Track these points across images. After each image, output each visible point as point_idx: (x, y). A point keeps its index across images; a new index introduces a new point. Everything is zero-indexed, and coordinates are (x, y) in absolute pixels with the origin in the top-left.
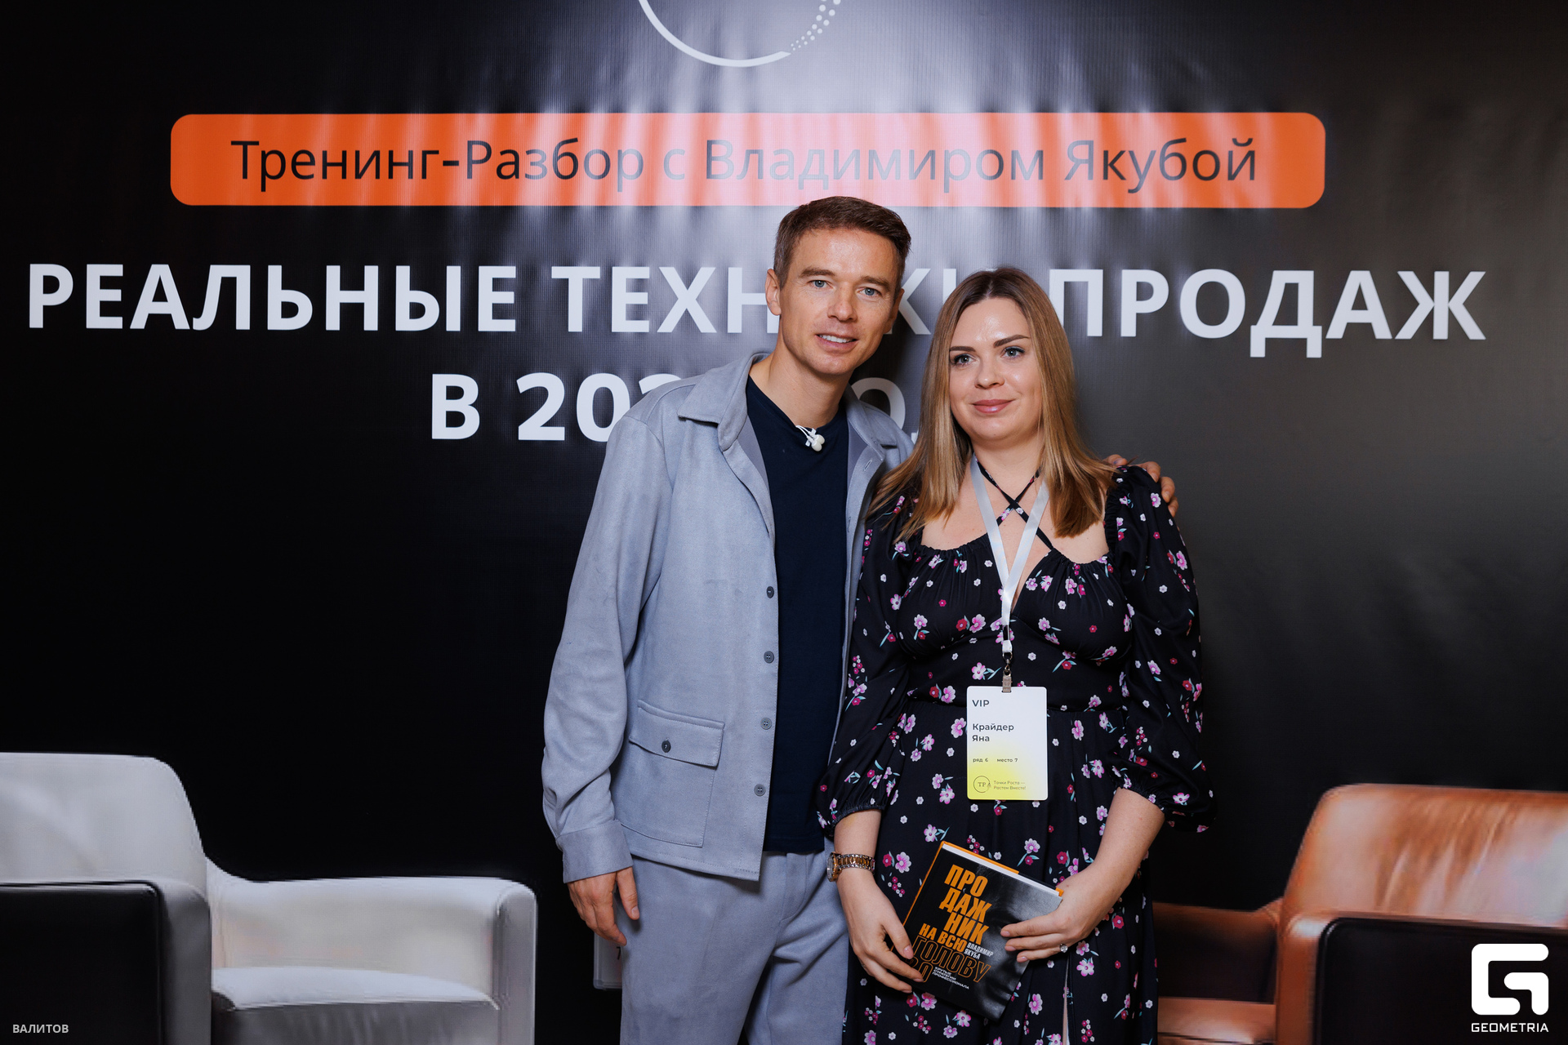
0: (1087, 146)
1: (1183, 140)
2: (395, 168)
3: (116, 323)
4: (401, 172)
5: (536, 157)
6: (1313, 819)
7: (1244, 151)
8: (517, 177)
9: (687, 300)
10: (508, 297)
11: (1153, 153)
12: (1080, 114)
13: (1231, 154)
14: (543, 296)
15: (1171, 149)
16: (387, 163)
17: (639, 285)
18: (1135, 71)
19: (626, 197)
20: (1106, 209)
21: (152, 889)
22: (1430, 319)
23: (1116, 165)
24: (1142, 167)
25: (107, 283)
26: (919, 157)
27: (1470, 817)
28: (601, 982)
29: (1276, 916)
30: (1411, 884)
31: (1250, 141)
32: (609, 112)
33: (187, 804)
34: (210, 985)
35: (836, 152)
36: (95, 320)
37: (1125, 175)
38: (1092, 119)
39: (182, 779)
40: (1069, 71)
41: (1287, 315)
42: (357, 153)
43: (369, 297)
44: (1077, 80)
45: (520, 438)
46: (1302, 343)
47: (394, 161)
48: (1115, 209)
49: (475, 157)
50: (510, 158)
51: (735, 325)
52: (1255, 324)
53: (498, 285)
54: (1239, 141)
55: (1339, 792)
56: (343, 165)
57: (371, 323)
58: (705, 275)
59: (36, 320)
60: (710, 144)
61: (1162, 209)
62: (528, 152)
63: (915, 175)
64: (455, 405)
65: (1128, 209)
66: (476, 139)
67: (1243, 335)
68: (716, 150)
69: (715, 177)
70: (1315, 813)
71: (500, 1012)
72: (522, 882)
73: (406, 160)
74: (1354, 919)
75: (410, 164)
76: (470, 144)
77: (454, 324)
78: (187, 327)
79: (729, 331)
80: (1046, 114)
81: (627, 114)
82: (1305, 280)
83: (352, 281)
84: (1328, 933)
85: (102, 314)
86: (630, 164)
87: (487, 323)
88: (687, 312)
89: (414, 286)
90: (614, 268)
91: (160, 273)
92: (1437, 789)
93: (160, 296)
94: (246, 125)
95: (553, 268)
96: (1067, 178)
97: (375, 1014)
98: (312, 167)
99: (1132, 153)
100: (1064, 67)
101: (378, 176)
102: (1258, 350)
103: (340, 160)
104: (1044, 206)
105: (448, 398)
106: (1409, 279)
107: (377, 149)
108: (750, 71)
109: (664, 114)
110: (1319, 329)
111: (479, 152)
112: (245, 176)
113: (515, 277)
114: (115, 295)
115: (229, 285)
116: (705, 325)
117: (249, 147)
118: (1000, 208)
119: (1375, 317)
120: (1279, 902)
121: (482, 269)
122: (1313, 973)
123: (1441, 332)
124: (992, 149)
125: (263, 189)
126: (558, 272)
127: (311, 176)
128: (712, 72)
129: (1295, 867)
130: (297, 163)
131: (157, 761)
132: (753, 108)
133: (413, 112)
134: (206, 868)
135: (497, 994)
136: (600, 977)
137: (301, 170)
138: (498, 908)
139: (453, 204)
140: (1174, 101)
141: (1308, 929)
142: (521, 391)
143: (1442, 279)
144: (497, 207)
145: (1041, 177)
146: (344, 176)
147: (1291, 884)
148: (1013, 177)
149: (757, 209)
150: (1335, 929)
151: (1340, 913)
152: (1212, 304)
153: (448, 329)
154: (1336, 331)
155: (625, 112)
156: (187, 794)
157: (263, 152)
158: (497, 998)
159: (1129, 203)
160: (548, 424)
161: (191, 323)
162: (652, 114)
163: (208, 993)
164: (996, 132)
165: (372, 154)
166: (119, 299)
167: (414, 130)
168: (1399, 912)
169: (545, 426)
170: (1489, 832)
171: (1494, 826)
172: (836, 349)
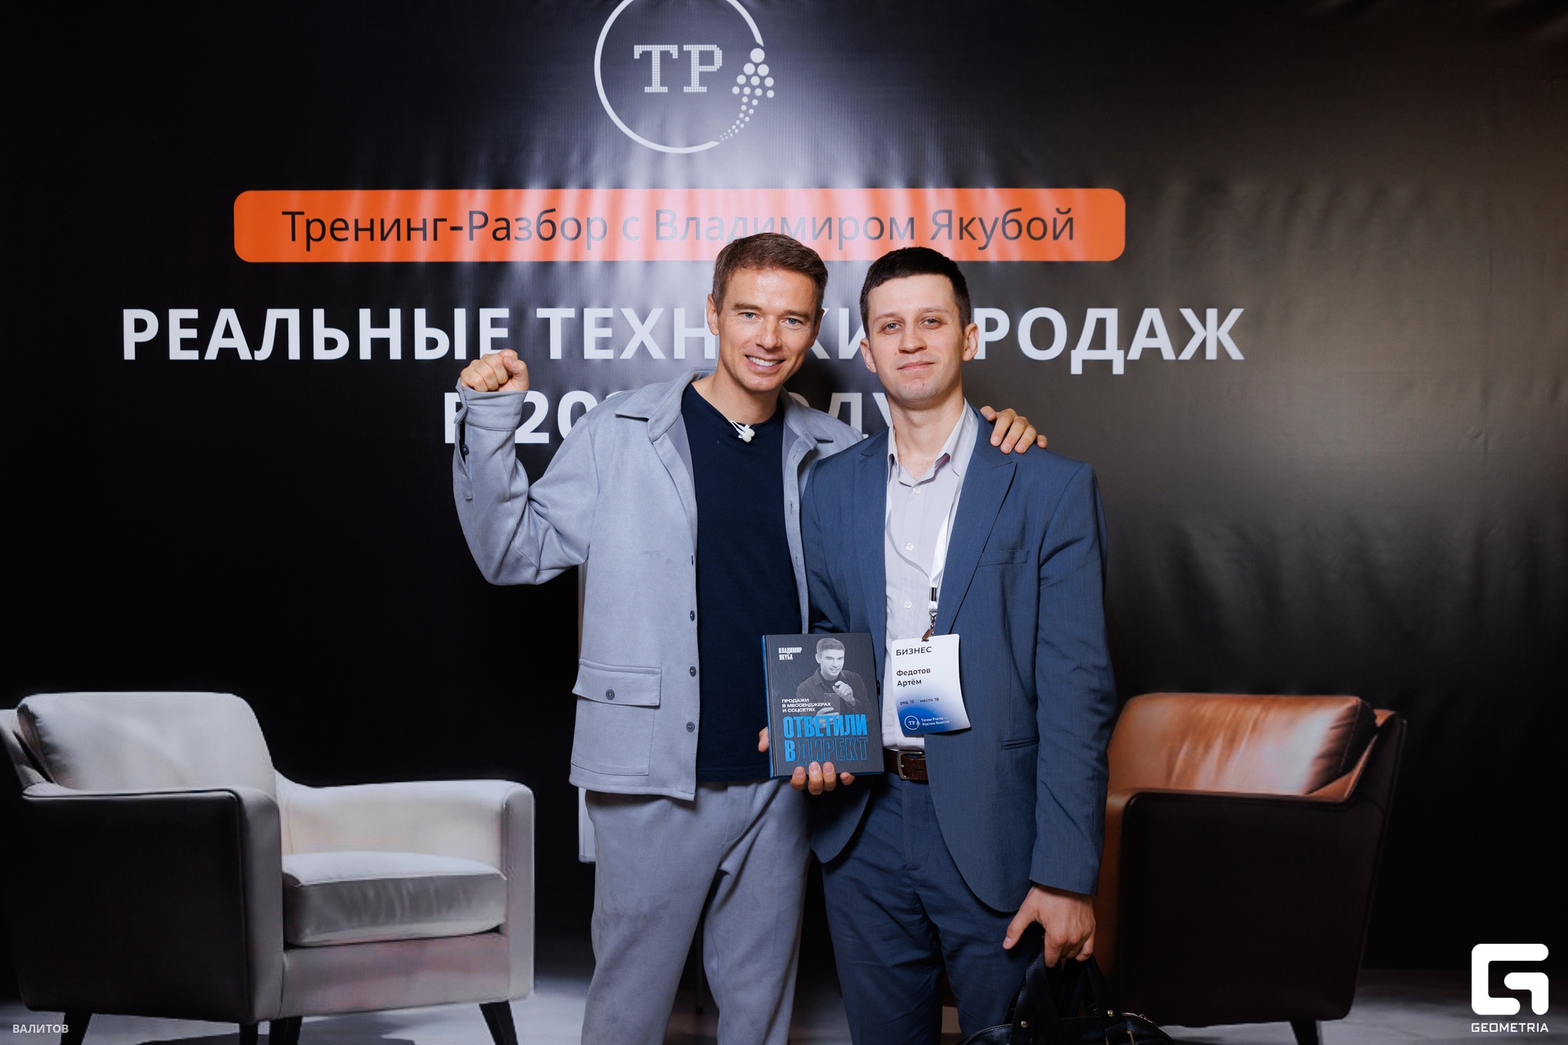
0: (947, 214)
1: (1019, 210)
2: (412, 232)
3: (193, 355)
4: (417, 236)
5: (523, 224)
7: (1065, 218)
8: (509, 239)
9: (642, 334)
10: (503, 333)
11: (996, 220)
12: (942, 189)
13: (1055, 220)
14: (530, 331)
15: (1010, 217)
16: (406, 229)
17: (605, 323)
18: (982, 157)
19: (594, 254)
21: (231, 795)
22: (1203, 345)
23: (969, 228)
24: (989, 230)
25: (185, 323)
26: (820, 223)
27: (1234, 716)
28: (584, 857)
30: (1192, 766)
31: (1069, 210)
32: (580, 188)
33: (260, 729)
34: (281, 867)
35: (756, 219)
36: (176, 353)
37: (975, 235)
38: (950, 193)
39: (255, 710)
40: (933, 156)
41: (1098, 342)
42: (382, 221)
43: (393, 333)
44: (939, 164)
46: (1109, 363)
47: (412, 226)
48: (968, 262)
49: (475, 224)
50: (504, 224)
51: (680, 353)
52: (1074, 348)
53: (495, 323)
54: (1061, 210)
56: (371, 230)
57: (395, 353)
58: (656, 314)
59: (129, 354)
60: (658, 213)
61: (1006, 262)
62: (517, 220)
63: (816, 237)
65: (978, 262)
66: (476, 210)
67: (1064, 358)
68: (664, 218)
69: (662, 238)
70: (1121, 715)
71: (508, 881)
72: (522, 783)
73: (422, 226)
74: (1150, 793)
75: (424, 229)
76: (471, 213)
77: (460, 352)
78: (251, 358)
79: (675, 357)
80: (915, 189)
81: (594, 190)
82: (1111, 315)
83: (380, 321)
84: (1131, 804)
85: (183, 348)
86: (596, 229)
88: (642, 343)
89: (430, 323)
90: (585, 309)
91: (227, 316)
92: (1210, 695)
93: (228, 333)
94: (294, 199)
95: (538, 310)
96: (933, 238)
97: (411, 886)
98: (346, 232)
99: (981, 220)
100: (929, 153)
101: (399, 239)
102: (1076, 369)
103: (369, 227)
106: (1188, 314)
107: (398, 218)
108: (689, 156)
109: (623, 190)
110: (1122, 352)
111: (478, 220)
112: (294, 239)
113: (508, 316)
114: (192, 333)
115: (282, 325)
116: (656, 353)
117: (297, 216)
119: (1163, 343)
121: (482, 311)
123: (1211, 354)
124: (874, 216)
125: (308, 249)
126: (542, 313)
127: (346, 239)
128: (660, 156)
130: (334, 229)
131: (235, 697)
133: (426, 188)
134: (275, 777)
135: (504, 868)
136: (584, 853)
137: (336, 233)
138: (504, 802)
139: (459, 260)
141: (1118, 802)
143: (1212, 314)
144: (493, 263)
145: (913, 237)
146: (372, 239)
148: (891, 238)
149: (695, 263)
150: (1136, 801)
151: (1140, 789)
152: (1042, 334)
153: (456, 358)
154: (1135, 354)
155: (592, 188)
156: (259, 721)
157: (308, 220)
158: (505, 871)
159: (979, 257)
160: (536, 431)
161: (253, 355)
162: (613, 190)
163: (280, 874)
164: (878, 204)
165: (394, 220)
166: (196, 337)
167: (427, 202)
168: (1183, 787)
169: (533, 432)
170: (1247, 726)
171: (1252, 722)
172: (763, 370)
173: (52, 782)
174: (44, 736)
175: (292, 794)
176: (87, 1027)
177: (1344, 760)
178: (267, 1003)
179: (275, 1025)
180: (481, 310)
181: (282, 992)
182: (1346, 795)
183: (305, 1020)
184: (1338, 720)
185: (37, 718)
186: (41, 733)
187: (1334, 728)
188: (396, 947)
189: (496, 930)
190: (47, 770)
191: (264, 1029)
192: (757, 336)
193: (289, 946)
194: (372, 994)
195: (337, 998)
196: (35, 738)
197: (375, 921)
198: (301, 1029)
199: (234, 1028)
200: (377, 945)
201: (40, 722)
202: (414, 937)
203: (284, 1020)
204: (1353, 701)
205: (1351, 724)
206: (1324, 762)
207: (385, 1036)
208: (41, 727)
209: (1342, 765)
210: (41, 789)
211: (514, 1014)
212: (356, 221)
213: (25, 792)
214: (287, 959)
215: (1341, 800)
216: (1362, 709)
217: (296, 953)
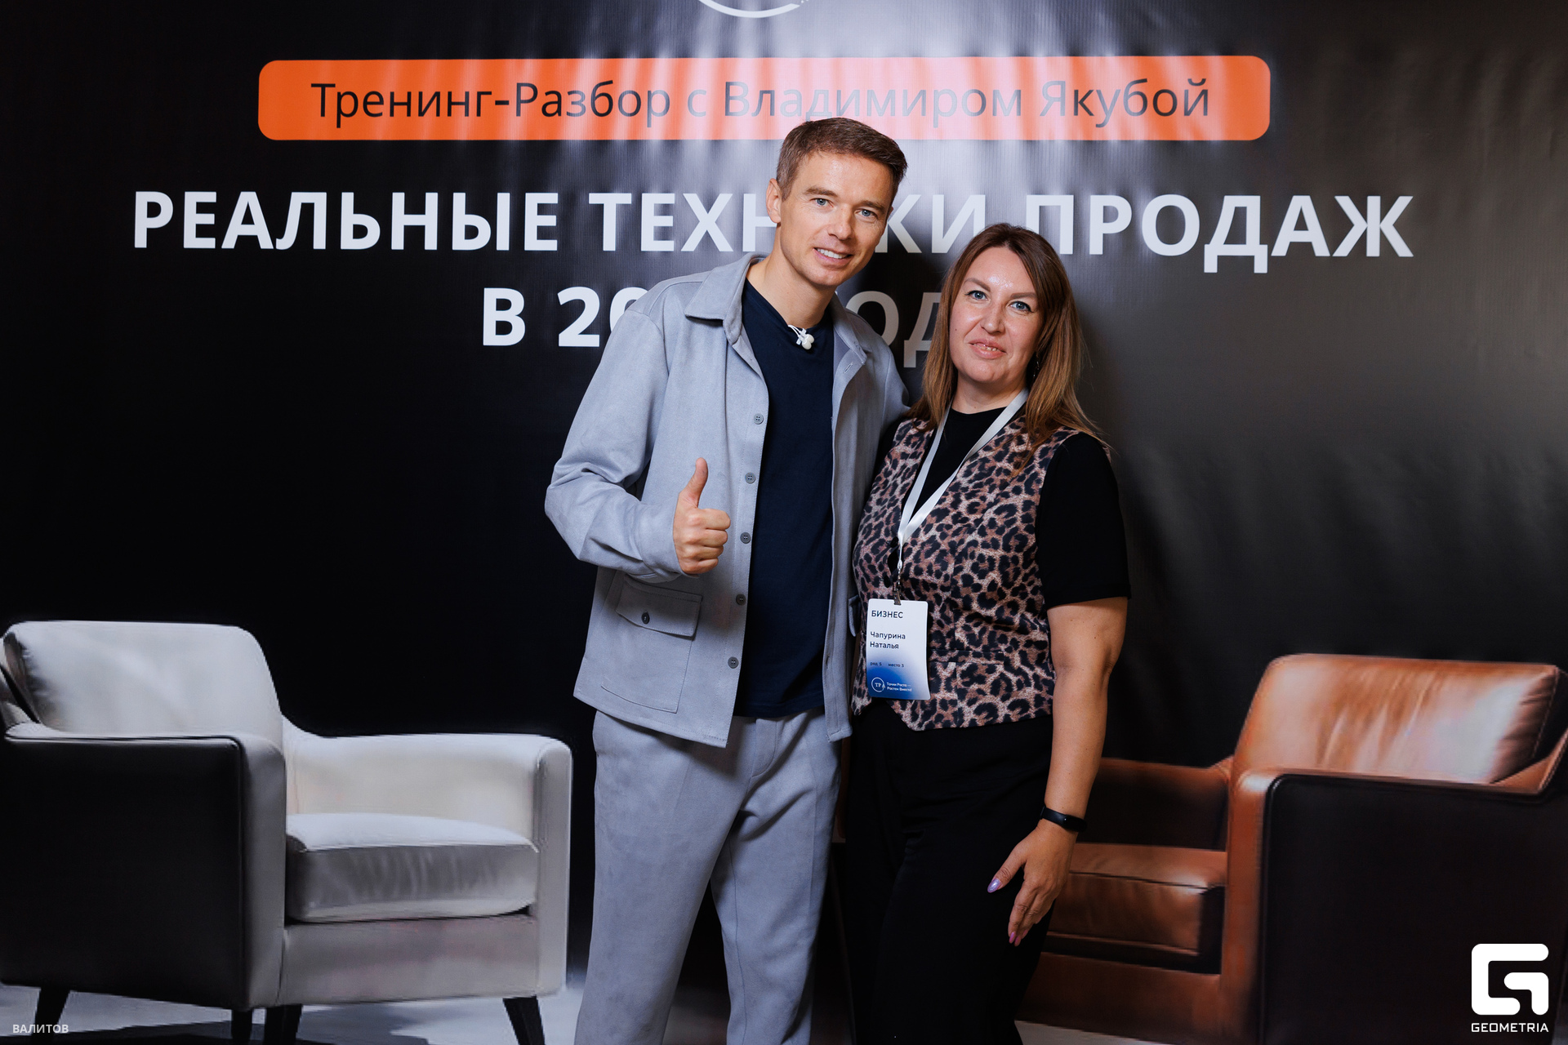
0: (1060, 86)
1: (1144, 81)
2: (453, 107)
3: (209, 243)
4: (458, 111)
5: (576, 97)
6: (1260, 686)
7: (1199, 89)
8: (560, 115)
9: (708, 223)
10: (550, 221)
11: (1118, 92)
12: (1053, 57)
13: (1187, 92)
14: (581, 219)
15: (1134, 88)
16: (447, 103)
17: (665, 210)
18: (1101, 20)
19: (655, 132)
20: (1076, 141)
21: (235, 744)
22: (1363, 239)
23: (1085, 102)
24: (1108, 107)
25: (202, 208)
26: (912, 97)
27: (1400, 684)
29: (1227, 772)
30: (1348, 745)
31: (1203, 81)
32: (640, 57)
33: (267, 668)
34: (285, 829)
35: (839, 92)
36: (191, 241)
37: (1093, 112)
38: (1064, 62)
39: (262, 645)
40: (1044, 20)
41: (1237, 235)
42: (421, 94)
43: (429, 220)
44: (1051, 28)
45: (560, 345)
46: (1250, 260)
47: (453, 100)
48: (1084, 141)
49: (523, 97)
50: (554, 98)
51: (749, 245)
52: (1208, 243)
53: (543, 209)
54: (1194, 81)
55: (1284, 661)
56: (408, 104)
57: (431, 243)
58: (723, 200)
59: (141, 241)
60: (728, 85)
61: (1126, 141)
62: (570, 93)
63: (908, 112)
64: (504, 316)
65: (1095, 141)
66: (524, 82)
67: (1197, 252)
68: (733, 91)
69: (732, 114)
70: (1262, 680)
71: (539, 854)
72: (560, 739)
73: (464, 100)
74: (1295, 775)
75: (466, 104)
76: (519, 86)
77: (503, 244)
78: (272, 247)
80: (1023, 58)
81: (656, 59)
82: (1252, 204)
83: (415, 206)
84: (1274, 789)
85: (197, 236)
86: (658, 103)
87: (532, 243)
88: (707, 235)
89: (470, 209)
90: (643, 194)
91: (248, 200)
92: (1371, 659)
93: (248, 219)
94: (325, 69)
95: (590, 194)
96: (1042, 114)
97: (430, 856)
98: (381, 106)
99: (1099, 92)
100: (1040, 16)
101: (438, 114)
102: (1211, 266)
103: (406, 100)
104: (1022, 139)
105: (497, 309)
106: (1345, 203)
107: (437, 91)
108: (765, 20)
109: (689, 59)
110: (1265, 247)
111: (527, 93)
112: (323, 114)
113: (556, 202)
114: (209, 219)
115: (307, 210)
116: (723, 244)
117: (327, 89)
118: (983, 141)
119: (1315, 236)
120: (1230, 760)
122: (1261, 824)
123: (1373, 250)
124: (978, 89)
125: (339, 125)
126: (595, 198)
127: (380, 114)
128: (732, 20)
129: (1244, 728)
130: (368, 103)
131: (241, 630)
132: (766, 52)
133: (470, 58)
134: (282, 724)
135: (536, 838)
137: (371, 108)
138: (538, 762)
139: (504, 138)
140: (1137, 45)
141: (1256, 784)
142: (562, 303)
143: (1374, 202)
144: (543, 141)
145: (1019, 113)
146: (409, 114)
147: (1240, 743)
148: (994, 113)
149: (767, 143)
150: (1281, 784)
151: (1285, 770)
152: (1170, 224)
153: (498, 249)
154: (1280, 249)
155: (654, 57)
156: (266, 659)
157: (339, 94)
158: (537, 842)
159: (1096, 136)
160: (585, 332)
161: (274, 243)
162: (678, 59)
163: (283, 836)
164: (980, 75)
165: (433, 94)
166: (213, 223)
167: (470, 74)
168: (1338, 769)
169: (582, 333)
170: (1418, 697)
171: (1423, 692)
172: (832, 263)
173: (37, 722)
174: (31, 669)
175: (299, 743)
176: (63, 1007)
177: (1538, 743)
178: (263, 986)
179: (272, 1013)
180: (527, 195)
181: (281, 975)
182: (1541, 786)
183: (306, 1009)
184: (1531, 694)
185: (25, 649)
186: (29, 666)
187: (1525, 703)
188: (410, 926)
189: (525, 911)
190: (32, 708)
191: (259, 1017)
192: (830, 225)
193: (291, 921)
194: (381, 981)
195: (342, 984)
196: (21, 672)
197: (387, 897)
198: (301, 1019)
199: (224, 1015)
200: (389, 924)
201: (27, 654)
202: (431, 916)
203: (282, 1007)
204: (1550, 670)
205: (1547, 699)
206: (1511, 746)
207: (395, 1033)
208: (28, 659)
209: (1535, 748)
210: (26, 730)
211: (542, 1013)
212: (392, 94)
213: (8, 733)
214: (288, 937)
215: (1535, 792)
216: (1560, 680)
217: (298, 930)
